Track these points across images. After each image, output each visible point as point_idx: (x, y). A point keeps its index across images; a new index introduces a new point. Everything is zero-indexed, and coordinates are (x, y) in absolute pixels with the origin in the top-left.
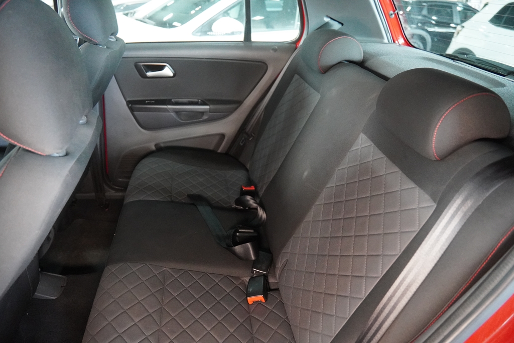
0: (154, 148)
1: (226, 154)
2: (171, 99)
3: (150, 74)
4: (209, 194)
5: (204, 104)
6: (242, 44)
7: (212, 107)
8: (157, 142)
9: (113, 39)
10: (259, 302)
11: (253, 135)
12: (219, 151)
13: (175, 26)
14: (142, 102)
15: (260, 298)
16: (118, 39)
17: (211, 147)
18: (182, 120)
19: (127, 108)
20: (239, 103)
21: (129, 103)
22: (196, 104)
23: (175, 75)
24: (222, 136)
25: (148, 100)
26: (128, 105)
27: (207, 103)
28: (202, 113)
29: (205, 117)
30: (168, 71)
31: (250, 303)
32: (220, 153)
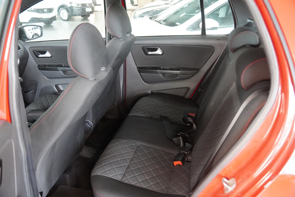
0: (150, 92)
1: (190, 99)
2: (160, 67)
3: (150, 53)
4: (172, 117)
5: (178, 70)
6: (200, 37)
7: (182, 71)
8: (152, 90)
9: (128, 35)
10: (179, 165)
11: (204, 88)
12: (186, 97)
13: (177, 25)
14: (145, 68)
15: (180, 163)
16: (131, 35)
17: (182, 95)
18: (165, 78)
19: (137, 70)
20: (198, 70)
21: (138, 68)
22: (174, 70)
23: (163, 54)
24: (188, 89)
25: (148, 67)
26: (138, 69)
27: (180, 70)
28: (177, 75)
29: (178, 77)
30: (159, 52)
31: (175, 165)
32: (186, 98)
